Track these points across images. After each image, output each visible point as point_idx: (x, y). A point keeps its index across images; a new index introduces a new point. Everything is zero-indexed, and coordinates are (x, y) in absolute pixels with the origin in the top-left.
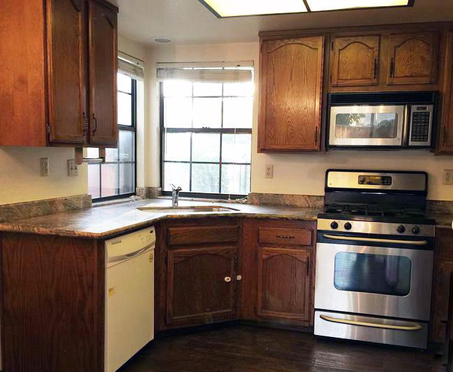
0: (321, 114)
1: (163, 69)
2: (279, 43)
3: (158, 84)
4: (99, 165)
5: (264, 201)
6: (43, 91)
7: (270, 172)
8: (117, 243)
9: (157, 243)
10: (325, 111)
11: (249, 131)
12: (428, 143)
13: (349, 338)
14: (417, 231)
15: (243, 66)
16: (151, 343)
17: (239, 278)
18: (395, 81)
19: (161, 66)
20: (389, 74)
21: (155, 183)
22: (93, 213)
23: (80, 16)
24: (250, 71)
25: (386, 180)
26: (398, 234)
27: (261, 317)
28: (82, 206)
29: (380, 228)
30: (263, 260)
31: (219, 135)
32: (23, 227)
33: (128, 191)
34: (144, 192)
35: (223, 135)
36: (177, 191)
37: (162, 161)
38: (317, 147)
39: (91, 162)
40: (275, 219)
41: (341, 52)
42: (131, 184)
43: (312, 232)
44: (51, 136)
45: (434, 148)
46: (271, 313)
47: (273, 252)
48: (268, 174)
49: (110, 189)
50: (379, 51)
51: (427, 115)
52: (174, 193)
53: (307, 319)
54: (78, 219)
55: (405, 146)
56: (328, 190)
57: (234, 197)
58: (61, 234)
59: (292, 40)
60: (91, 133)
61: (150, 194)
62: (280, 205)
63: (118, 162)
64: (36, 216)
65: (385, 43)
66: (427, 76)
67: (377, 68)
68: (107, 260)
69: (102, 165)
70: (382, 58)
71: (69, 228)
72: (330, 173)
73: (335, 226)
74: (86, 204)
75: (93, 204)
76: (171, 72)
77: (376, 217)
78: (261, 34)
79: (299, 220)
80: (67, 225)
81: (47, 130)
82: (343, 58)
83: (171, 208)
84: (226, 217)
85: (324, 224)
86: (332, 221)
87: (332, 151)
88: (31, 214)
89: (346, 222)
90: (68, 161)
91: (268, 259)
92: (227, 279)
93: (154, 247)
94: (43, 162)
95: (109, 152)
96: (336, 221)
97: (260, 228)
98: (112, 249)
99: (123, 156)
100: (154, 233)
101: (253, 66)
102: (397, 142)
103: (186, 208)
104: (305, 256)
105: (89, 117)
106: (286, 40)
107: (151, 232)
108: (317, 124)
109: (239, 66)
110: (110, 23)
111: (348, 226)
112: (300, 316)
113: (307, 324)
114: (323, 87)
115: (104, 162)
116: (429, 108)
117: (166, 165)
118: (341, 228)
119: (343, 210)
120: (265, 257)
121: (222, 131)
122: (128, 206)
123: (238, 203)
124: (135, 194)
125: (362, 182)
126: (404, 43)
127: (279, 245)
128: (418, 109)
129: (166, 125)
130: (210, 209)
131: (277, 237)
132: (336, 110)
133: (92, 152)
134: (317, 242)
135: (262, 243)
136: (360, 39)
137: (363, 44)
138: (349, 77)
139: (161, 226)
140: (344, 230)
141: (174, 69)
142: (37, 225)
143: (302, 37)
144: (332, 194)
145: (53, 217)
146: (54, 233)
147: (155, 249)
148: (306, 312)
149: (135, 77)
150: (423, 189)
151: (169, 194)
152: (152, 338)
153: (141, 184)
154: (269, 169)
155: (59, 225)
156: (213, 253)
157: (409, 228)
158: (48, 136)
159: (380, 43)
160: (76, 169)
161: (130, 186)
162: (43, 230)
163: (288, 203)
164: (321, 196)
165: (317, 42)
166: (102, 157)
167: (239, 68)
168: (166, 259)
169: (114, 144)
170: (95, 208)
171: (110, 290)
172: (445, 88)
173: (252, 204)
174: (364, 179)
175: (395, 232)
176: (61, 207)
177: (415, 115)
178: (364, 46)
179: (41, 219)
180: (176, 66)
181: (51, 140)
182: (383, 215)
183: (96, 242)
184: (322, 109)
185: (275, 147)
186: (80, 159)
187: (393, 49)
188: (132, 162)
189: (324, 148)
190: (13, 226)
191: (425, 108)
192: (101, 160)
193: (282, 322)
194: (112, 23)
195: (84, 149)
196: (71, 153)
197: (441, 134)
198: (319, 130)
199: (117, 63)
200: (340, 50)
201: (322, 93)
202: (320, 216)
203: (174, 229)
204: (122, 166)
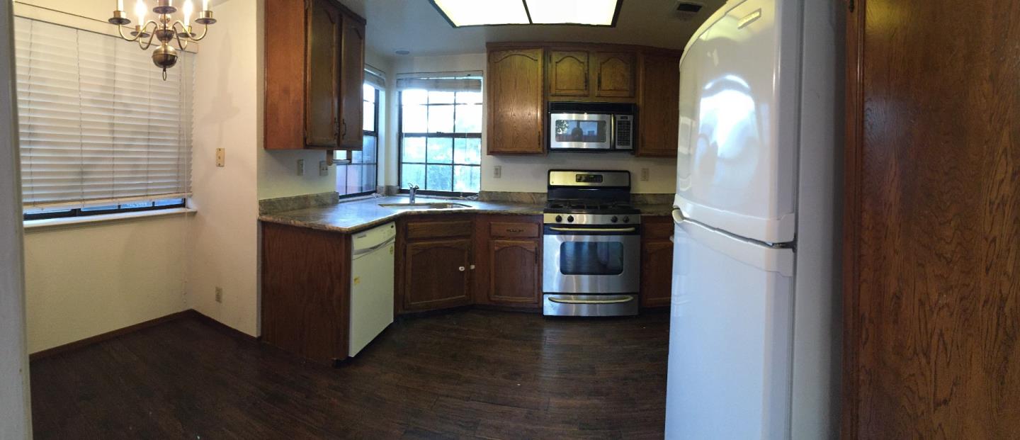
0: (543, 120)
1: (402, 79)
2: (504, 54)
3: (397, 94)
4: (345, 166)
5: (492, 199)
6: (302, 99)
7: (498, 173)
8: (362, 237)
9: (397, 237)
10: (546, 118)
11: (478, 135)
12: (630, 147)
13: (587, 315)
14: (627, 221)
15: (473, 76)
16: (391, 324)
17: (473, 267)
18: (603, 94)
19: (401, 77)
20: (596, 87)
21: (394, 183)
22: (340, 208)
23: (334, 29)
24: (479, 81)
25: (598, 179)
26: (613, 223)
27: (495, 301)
28: (329, 201)
29: (594, 219)
30: (496, 252)
31: (452, 139)
32: (282, 218)
33: (370, 189)
34: (384, 190)
35: (455, 139)
36: (415, 189)
37: (400, 163)
38: (540, 150)
39: (339, 163)
40: (506, 215)
41: (559, 64)
42: (372, 183)
43: (539, 225)
44: (307, 140)
45: (634, 152)
46: (504, 298)
47: (504, 243)
48: (496, 174)
49: (354, 187)
50: (588, 66)
51: (628, 123)
52: (412, 191)
53: (536, 301)
54: (327, 214)
55: (613, 150)
56: (551, 188)
57: (465, 195)
58: (313, 228)
59: (516, 51)
60: (341, 137)
61: (389, 192)
62: (508, 201)
63: (361, 163)
64: (293, 209)
65: (592, 59)
66: (627, 91)
67: (587, 81)
68: (353, 253)
69: (349, 166)
70: (591, 73)
71: (320, 222)
72: (552, 173)
73: (559, 219)
74: (334, 200)
75: (340, 200)
76: (411, 81)
77: (592, 210)
78: (488, 44)
79: (527, 215)
80: (318, 218)
81: (304, 135)
82: (559, 71)
83: (409, 205)
84: (460, 213)
85: (550, 218)
86: (556, 215)
87: (552, 154)
88: (289, 208)
89: (569, 215)
90: (320, 163)
91: (499, 251)
92: (461, 269)
93: (394, 240)
94: (300, 163)
95: (354, 153)
96: (561, 215)
97: (492, 223)
98: (358, 243)
99: (366, 158)
100: (394, 228)
101: (482, 76)
102: (607, 145)
103: (422, 205)
104: (534, 247)
105: (339, 123)
106: (511, 51)
107: (392, 227)
108: (540, 129)
109: (469, 75)
110: (358, 34)
111: (571, 219)
112: (529, 300)
113: (536, 306)
114: (544, 96)
115: (350, 163)
116: (630, 118)
117: (404, 166)
118: (565, 221)
119: (566, 205)
120: (496, 248)
121: (454, 135)
122: (369, 202)
123: (469, 200)
124: (375, 192)
125: (578, 180)
126: (608, 60)
127: (509, 239)
128: (622, 118)
129: (404, 131)
130: (444, 205)
131: (508, 230)
132: (555, 117)
133: (340, 155)
134: (544, 234)
135: (494, 236)
136: (572, 54)
137: (576, 58)
138: (565, 88)
139: (401, 222)
140: (568, 223)
141: (412, 79)
142: (293, 218)
143: (525, 49)
144: (554, 191)
145: (306, 211)
146: (307, 226)
147: (395, 242)
148: (536, 295)
149: (378, 88)
150: (627, 184)
151: (406, 192)
152: (392, 321)
153: (382, 183)
154: (496, 169)
155: (311, 218)
156: (448, 245)
157: (621, 218)
158: (305, 139)
159: (588, 59)
160: (327, 169)
161: (372, 184)
162: (298, 223)
163: (515, 199)
164: (544, 193)
165: (537, 54)
166: (349, 158)
167: (470, 78)
168: (405, 250)
169: (360, 148)
170: (342, 204)
171: (355, 280)
172: (641, 102)
173: (482, 201)
174: (581, 177)
175: (609, 222)
176: (313, 203)
177: (620, 123)
178: (576, 61)
179: (296, 213)
180: (415, 76)
181: (308, 143)
182: (599, 208)
183: (343, 236)
184: (543, 115)
185: (503, 150)
186: (331, 160)
187: (599, 65)
188: (374, 164)
189: (546, 151)
190: (274, 218)
191: (627, 118)
192: (348, 161)
193: (513, 306)
194: (360, 34)
195: (334, 151)
196: (323, 155)
197: (640, 140)
198: (541, 134)
199: (363, 75)
200: (557, 63)
201: (543, 101)
202: (546, 211)
203: (412, 224)
204: (365, 167)
